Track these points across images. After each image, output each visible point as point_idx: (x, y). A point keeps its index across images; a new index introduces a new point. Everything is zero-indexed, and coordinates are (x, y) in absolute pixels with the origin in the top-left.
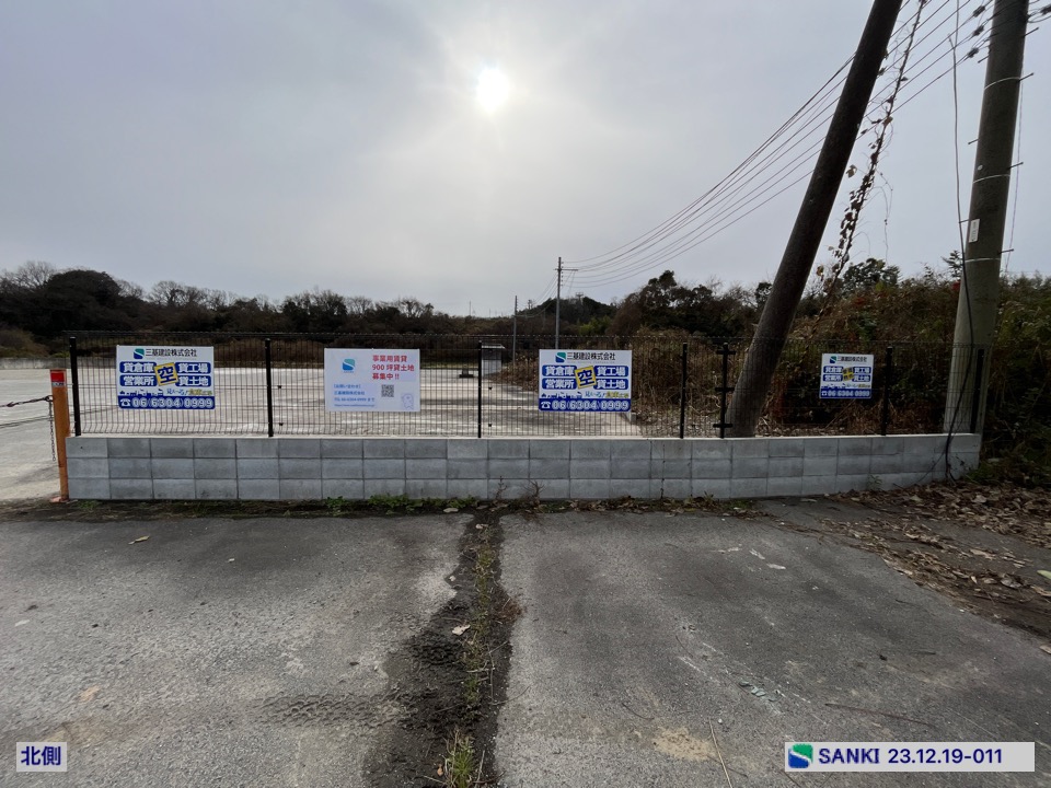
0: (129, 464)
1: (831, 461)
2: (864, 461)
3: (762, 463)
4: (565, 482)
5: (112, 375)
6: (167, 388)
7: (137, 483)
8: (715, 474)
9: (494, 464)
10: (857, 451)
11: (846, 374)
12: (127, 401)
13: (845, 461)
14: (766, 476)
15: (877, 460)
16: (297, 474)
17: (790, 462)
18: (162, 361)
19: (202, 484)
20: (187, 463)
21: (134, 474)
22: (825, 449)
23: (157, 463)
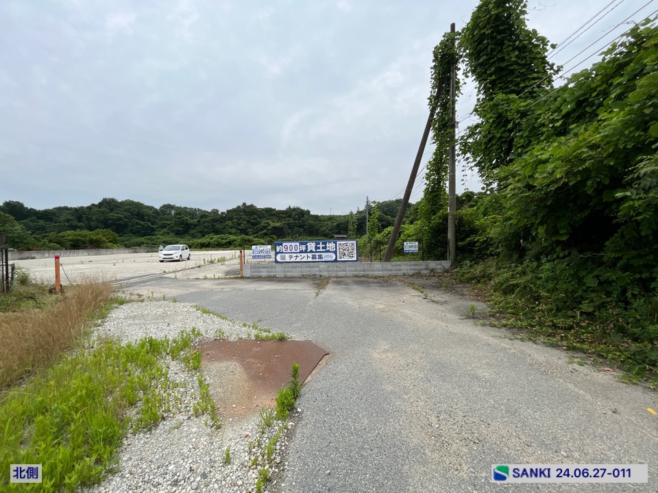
0: (254, 270)
1: (408, 267)
2: (417, 267)
3: (390, 268)
4: (345, 273)
5: (252, 251)
6: (261, 254)
7: (256, 274)
8: (379, 270)
9: (330, 269)
10: (416, 265)
11: (410, 247)
12: (254, 257)
13: (412, 267)
14: (391, 271)
15: (421, 267)
16: (288, 272)
17: (398, 267)
18: (261, 249)
19: (269, 274)
20: (266, 269)
21: (255, 272)
22: (407, 265)
23: (260, 270)
